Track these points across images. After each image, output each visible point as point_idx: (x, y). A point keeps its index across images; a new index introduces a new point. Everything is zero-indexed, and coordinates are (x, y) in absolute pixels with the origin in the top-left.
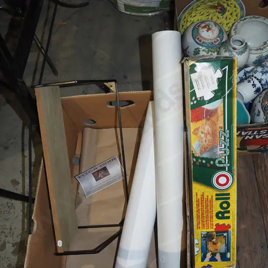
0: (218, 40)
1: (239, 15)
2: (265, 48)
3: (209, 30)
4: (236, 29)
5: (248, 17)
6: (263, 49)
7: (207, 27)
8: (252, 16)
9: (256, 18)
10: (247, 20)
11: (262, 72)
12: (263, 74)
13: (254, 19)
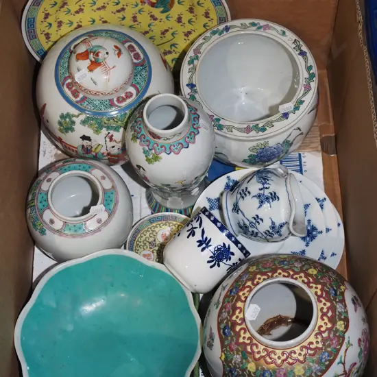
0: (129, 95)
1: (213, 15)
2: (271, 124)
3: (95, 64)
4: (197, 58)
5: (237, 23)
6: (263, 130)
7: (91, 56)
8: (247, 22)
9: (260, 28)
10: (232, 32)
11: (259, 196)
12: (262, 202)
13: (253, 30)
